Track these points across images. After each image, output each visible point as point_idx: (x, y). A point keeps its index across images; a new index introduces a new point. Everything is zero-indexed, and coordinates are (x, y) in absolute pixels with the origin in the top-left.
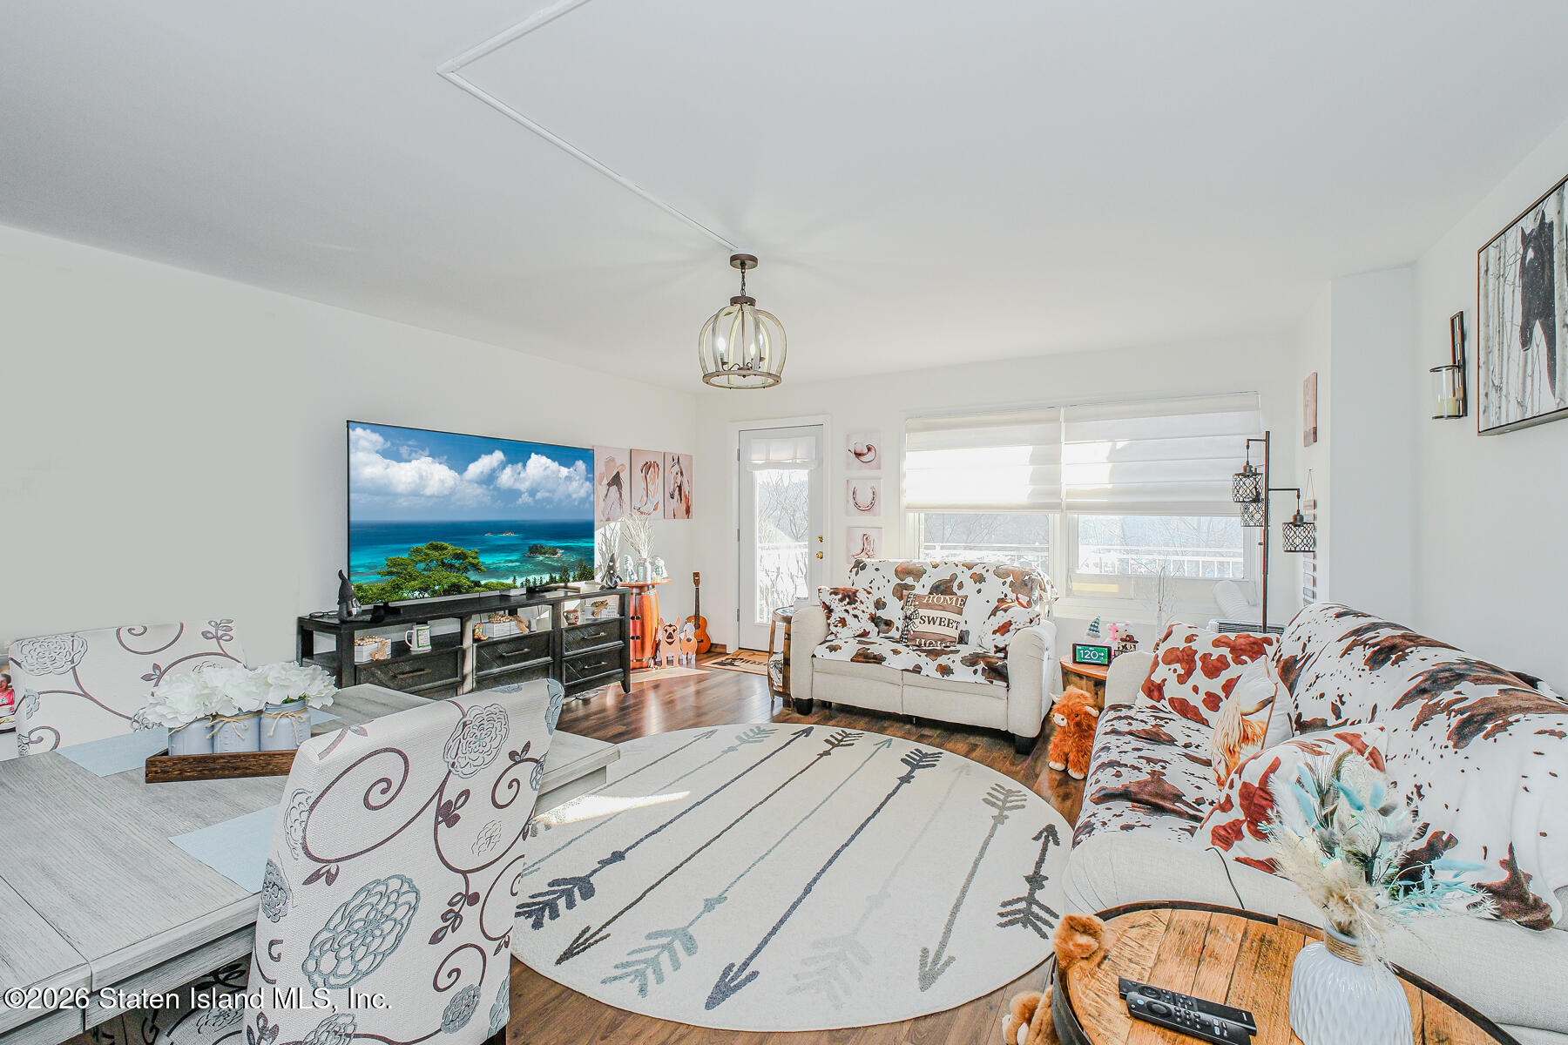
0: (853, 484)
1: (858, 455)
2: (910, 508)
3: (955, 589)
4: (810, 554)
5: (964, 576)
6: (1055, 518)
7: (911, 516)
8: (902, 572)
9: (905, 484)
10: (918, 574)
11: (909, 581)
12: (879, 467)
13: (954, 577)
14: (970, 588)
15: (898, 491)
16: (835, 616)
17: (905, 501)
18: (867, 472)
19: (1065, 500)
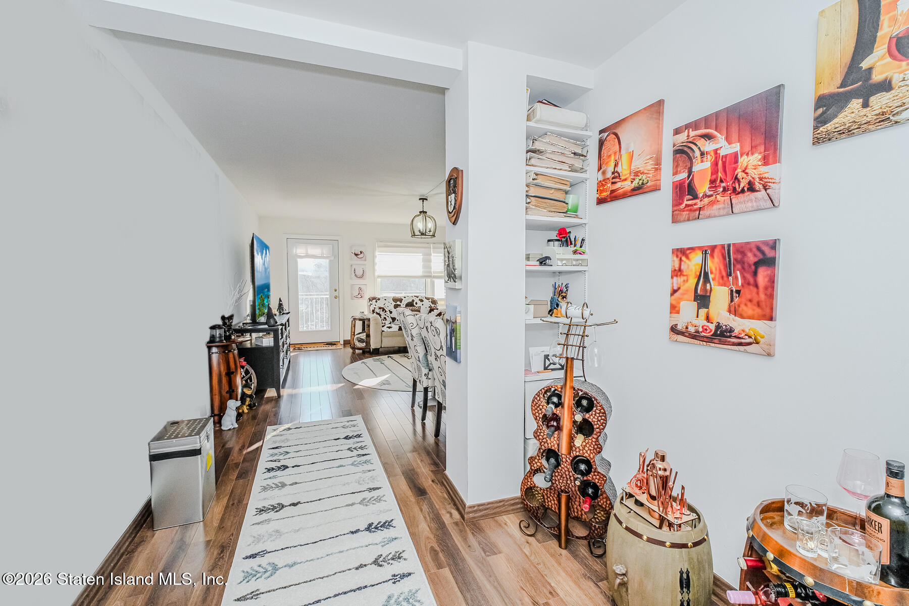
0: (354, 267)
1: (356, 255)
2: (379, 277)
3: (415, 304)
4: (331, 297)
5: (417, 300)
6: (429, 280)
7: (379, 280)
8: (395, 300)
9: (377, 267)
10: (401, 300)
11: (398, 303)
12: (365, 260)
13: (413, 301)
14: (420, 304)
15: (374, 270)
16: (382, 317)
17: (377, 274)
18: (360, 262)
19: (433, 274)
